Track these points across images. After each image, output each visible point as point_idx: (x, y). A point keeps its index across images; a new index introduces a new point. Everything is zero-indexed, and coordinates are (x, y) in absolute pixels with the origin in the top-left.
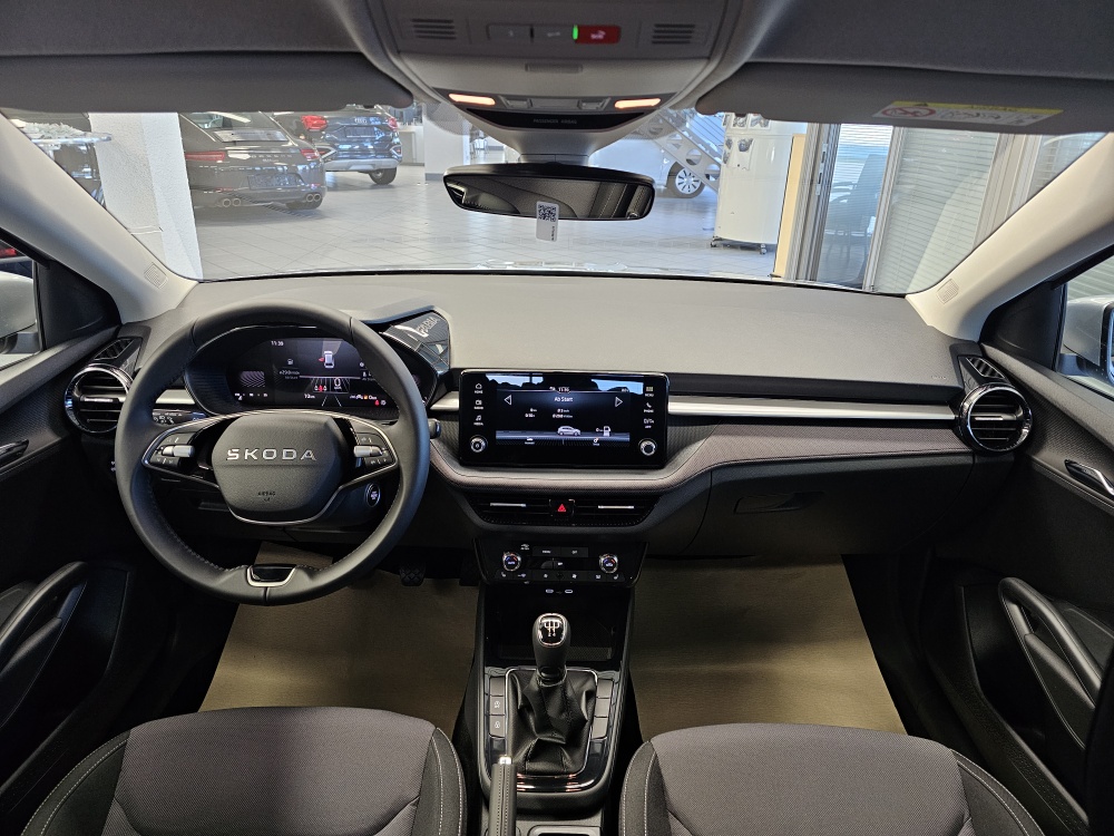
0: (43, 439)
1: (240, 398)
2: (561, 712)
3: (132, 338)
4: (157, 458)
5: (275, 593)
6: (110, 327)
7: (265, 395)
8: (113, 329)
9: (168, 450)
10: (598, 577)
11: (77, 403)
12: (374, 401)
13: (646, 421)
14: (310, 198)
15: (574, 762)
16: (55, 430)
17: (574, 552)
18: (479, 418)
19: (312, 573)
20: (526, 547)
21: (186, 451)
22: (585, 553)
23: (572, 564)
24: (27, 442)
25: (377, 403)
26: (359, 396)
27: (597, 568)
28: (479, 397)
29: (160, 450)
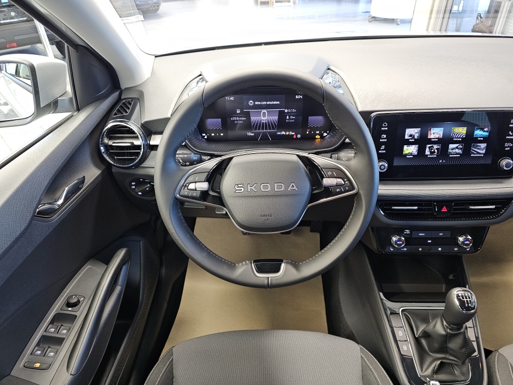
0: (92, 173)
1: (206, 137)
2: (462, 348)
3: (132, 99)
4: (185, 192)
5: (274, 282)
6: (116, 92)
7: (222, 134)
8: (117, 93)
9: (192, 186)
10: (456, 249)
11: (108, 147)
12: (293, 135)
13: (506, 145)
14: (154, 6)
15: (463, 374)
16: (98, 167)
17: (440, 234)
18: (383, 147)
19: (296, 265)
20: (408, 232)
21: (204, 186)
22: (448, 234)
23: (437, 242)
24: (84, 177)
25: (295, 137)
26: (283, 133)
27: (457, 244)
28: (384, 132)
29: (186, 185)
